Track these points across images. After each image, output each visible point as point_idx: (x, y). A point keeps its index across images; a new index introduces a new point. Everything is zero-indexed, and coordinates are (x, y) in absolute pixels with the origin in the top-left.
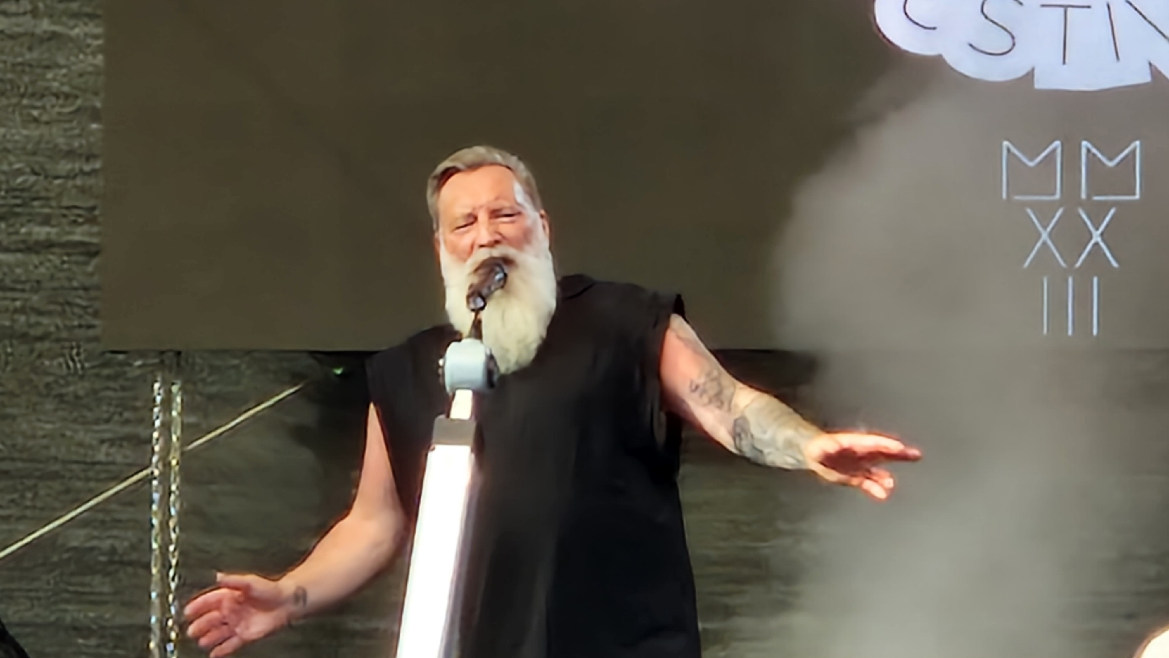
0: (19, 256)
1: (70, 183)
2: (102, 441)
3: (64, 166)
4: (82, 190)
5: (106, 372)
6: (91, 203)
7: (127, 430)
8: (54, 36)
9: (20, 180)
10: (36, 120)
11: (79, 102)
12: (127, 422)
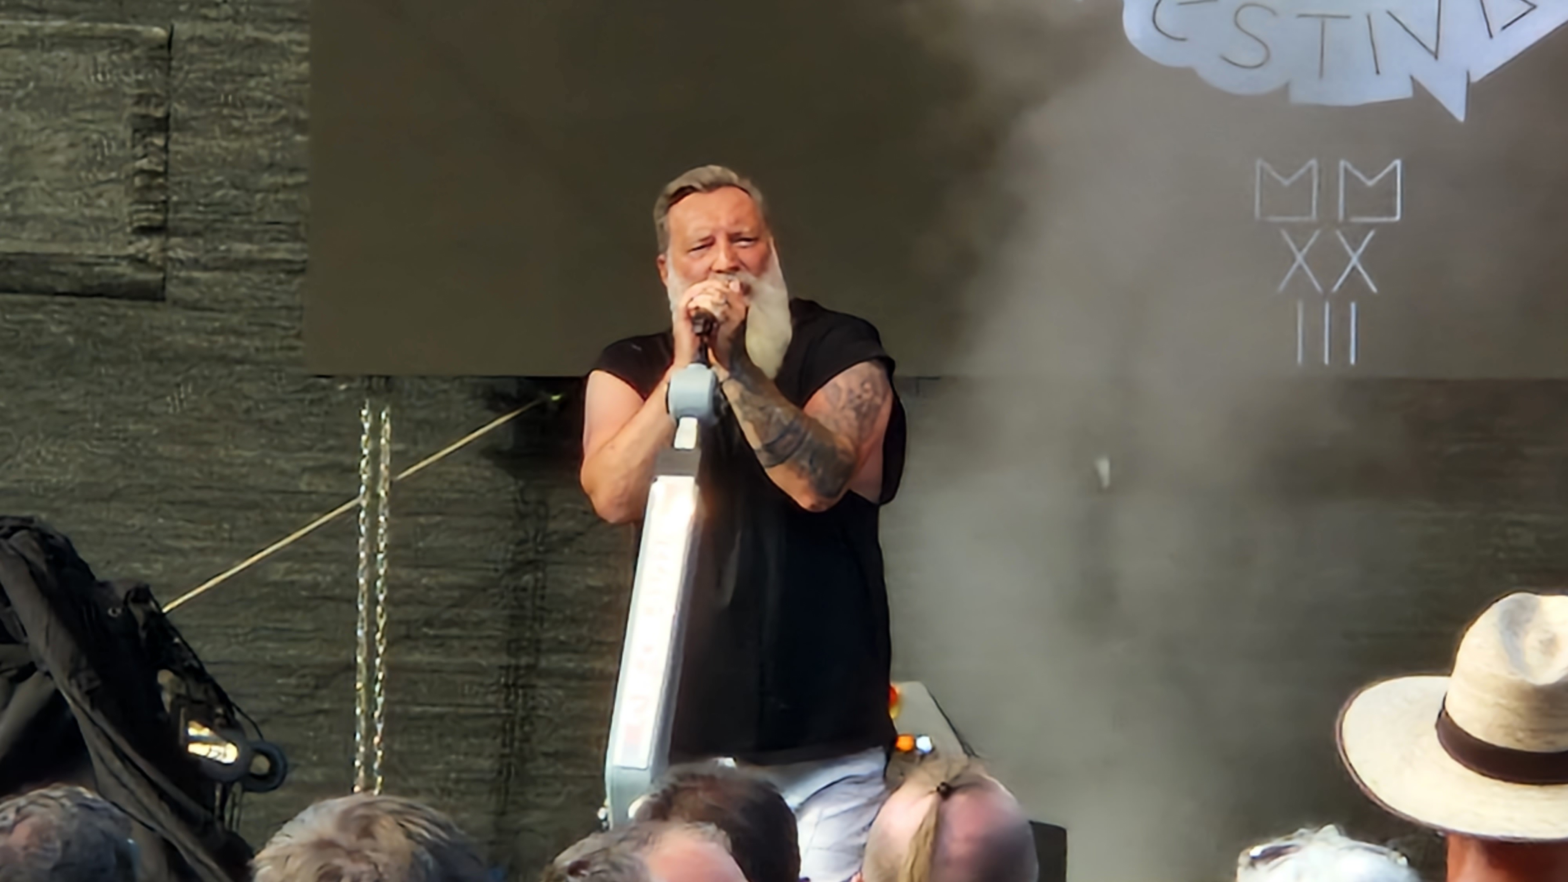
0: (218, 275)
1: (272, 197)
2: (304, 470)
3: (267, 179)
4: (286, 204)
5: (309, 396)
6: (293, 219)
7: (331, 457)
8: (257, 42)
9: (219, 193)
10: (237, 131)
11: (284, 112)
12: (330, 449)
